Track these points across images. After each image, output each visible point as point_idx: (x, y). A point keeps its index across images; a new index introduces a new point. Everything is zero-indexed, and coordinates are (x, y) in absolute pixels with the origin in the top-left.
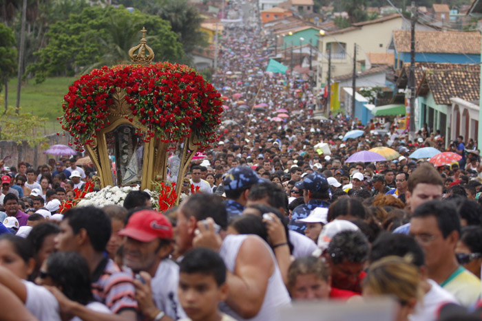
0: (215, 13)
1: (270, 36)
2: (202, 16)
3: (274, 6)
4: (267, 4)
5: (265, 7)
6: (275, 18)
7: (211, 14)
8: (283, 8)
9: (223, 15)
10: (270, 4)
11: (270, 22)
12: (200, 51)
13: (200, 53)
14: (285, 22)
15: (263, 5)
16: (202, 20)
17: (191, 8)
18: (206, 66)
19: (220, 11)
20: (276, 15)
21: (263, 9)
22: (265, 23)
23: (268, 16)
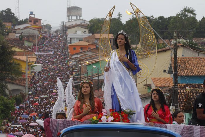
0: (29, 47)
1: (76, 66)
2: (14, 49)
3: (80, 40)
4: (74, 38)
5: (72, 41)
6: (81, 51)
7: (26, 48)
8: (88, 41)
9: (36, 49)
10: (77, 38)
11: (76, 54)
12: (12, 79)
13: (13, 81)
14: (89, 54)
15: (71, 39)
16: (14, 53)
17: (4, 43)
18: (19, 93)
19: (34, 45)
20: (82, 48)
21: (71, 43)
22: (72, 55)
23: (75, 49)
